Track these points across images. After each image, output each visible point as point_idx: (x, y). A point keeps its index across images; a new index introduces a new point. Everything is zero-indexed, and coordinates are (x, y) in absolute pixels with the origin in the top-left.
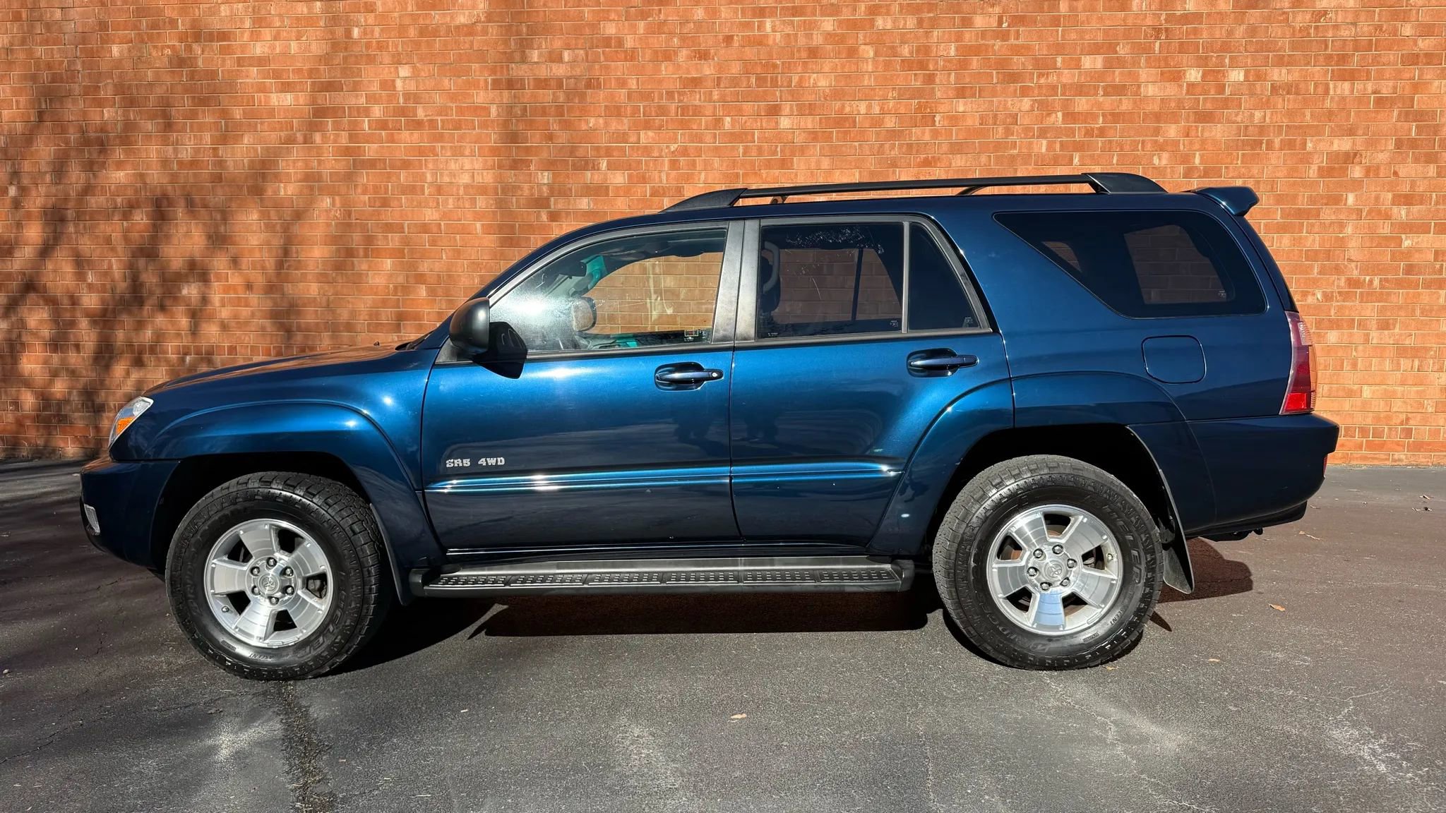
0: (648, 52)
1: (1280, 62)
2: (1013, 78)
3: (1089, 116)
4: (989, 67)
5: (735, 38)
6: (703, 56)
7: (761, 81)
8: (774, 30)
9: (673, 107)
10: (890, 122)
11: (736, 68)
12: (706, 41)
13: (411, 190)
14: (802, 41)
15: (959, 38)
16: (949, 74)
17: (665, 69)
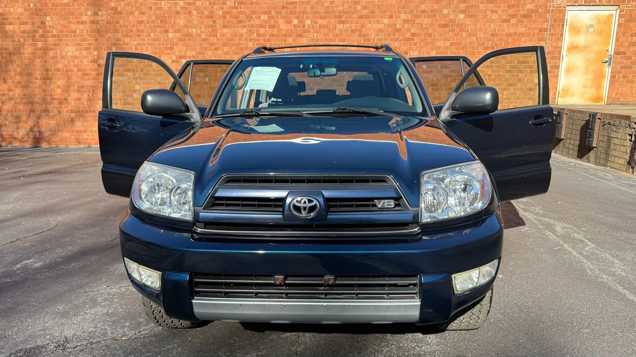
0: (125, 12)
1: (321, 17)
2: (240, 22)
3: (264, 35)
4: (233, 18)
5: (153, 8)
6: (143, 13)
7: (162, 22)
8: (164, 5)
9: (134, 30)
10: (203, 36)
11: (153, 18)
12: (143, 8)
13: (54, 58)
14: (174, 9)
15: (222, 8)
16: (220, 21)
17: (131, 18)
